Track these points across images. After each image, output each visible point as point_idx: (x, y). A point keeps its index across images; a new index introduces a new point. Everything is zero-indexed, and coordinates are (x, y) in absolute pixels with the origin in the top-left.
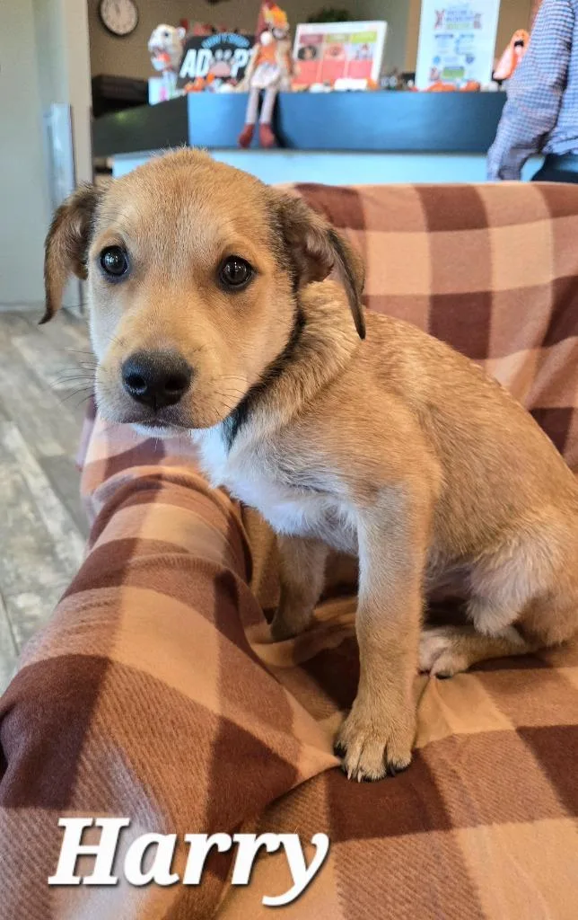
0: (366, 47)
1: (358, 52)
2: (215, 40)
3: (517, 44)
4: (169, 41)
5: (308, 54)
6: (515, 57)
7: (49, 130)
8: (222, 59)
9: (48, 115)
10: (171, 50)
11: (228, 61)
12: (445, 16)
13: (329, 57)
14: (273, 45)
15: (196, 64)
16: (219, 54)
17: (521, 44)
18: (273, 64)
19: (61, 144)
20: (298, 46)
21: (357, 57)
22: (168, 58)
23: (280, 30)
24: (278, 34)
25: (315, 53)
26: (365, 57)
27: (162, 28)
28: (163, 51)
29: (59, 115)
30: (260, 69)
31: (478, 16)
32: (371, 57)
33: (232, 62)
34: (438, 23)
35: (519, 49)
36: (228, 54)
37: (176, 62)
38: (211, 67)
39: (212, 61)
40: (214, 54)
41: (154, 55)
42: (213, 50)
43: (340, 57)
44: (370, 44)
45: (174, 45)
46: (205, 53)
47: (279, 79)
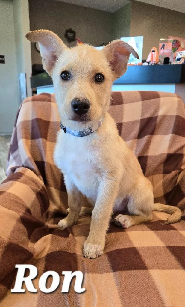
3: (153, 51)
6: (152, 55)
7: (20, 81)
9: (19, 76)
17: (154, 51)
19: (23, 85)
29: (22, 76)
35: (153, 53)
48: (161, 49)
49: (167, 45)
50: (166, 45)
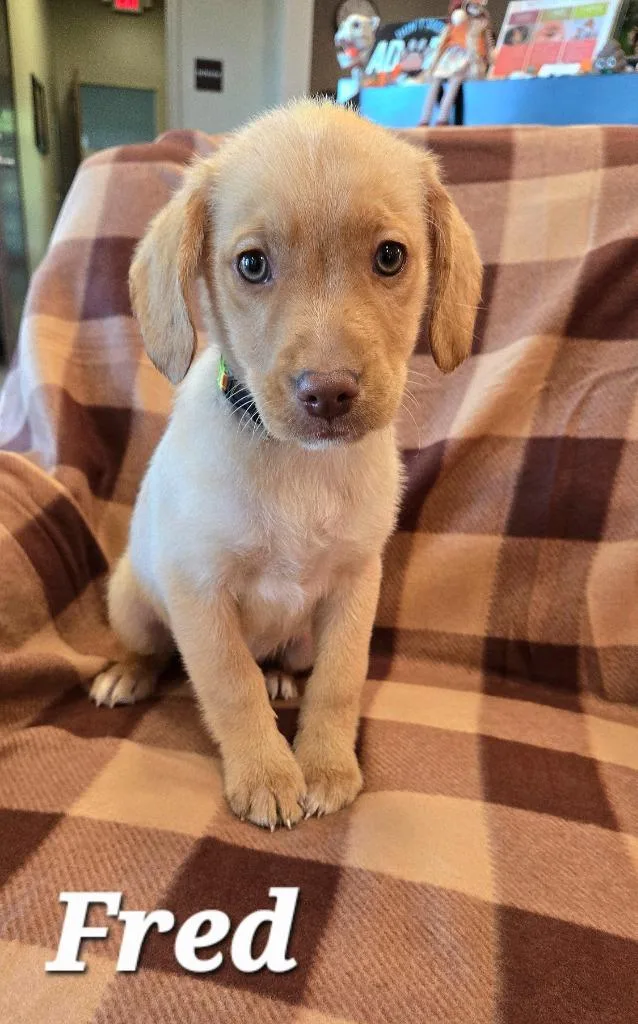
0: (590, 23)
1: (580, 30)
2: (411, 27)
4: (358, 33)
5: (517, 37)
8: (415, 50)
10: (361, 44)
11: (422, 52)
13: (542, 39)
14: (465, 25)
15: (387, 56)
16: (412, 44)
18: (462, 49)
20: (506, 27)
21: (577, 37)
22: (356, 53)
23: (477, 5)
24: (473, 11)
25: (525, 36)
26: (588, 36)
27: (353, 18)
28: (350, 44)
30: (447, 55)
32: (596, 35)
33: (425, 53)
36: (423, 42)
37: (363, 56)
38: (401, 61)
39: (403, 52)
40: (406, 45)
41: (341, 50)
42: (407, 39)
43: (556, 39)
44: (596, 19)
45: (364, 37)
46: (397, 44)
47: (468, 66)
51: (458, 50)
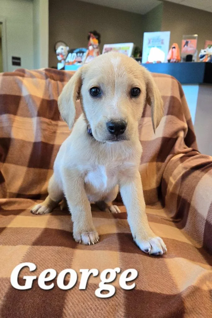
0: (126, 51)
2: (78, 50)
3: (173, 48)
4: (63, 51)
6: (173, 52)
8: (80, 56)
10: (64, 54)
12: (151, 41)
14: (93, 50)
15: (71, 57)
16: (79, 54)
17: (174, 48)
18: (93, 56)
20: (104, 51)
22: (63, 56)
23: (96, 45)
24: (95, 47)
27: (61, 47)
28: (61, 54)
30: (88, 58)
31: (162, 40)
33: (82, 57)
34: (149, 43)
35: (174, 49)
36: (81, 54)
37: (65, 57)
38: (76, 58)
39: (76, 56)
40: (77, 54)
41: (58, 55)
42: (77, 53)
45: (65, 52)
46: (74, 54)
48: (184, 46)
49: (191, 42)
50: (189, 42)
51: (91, 57)
